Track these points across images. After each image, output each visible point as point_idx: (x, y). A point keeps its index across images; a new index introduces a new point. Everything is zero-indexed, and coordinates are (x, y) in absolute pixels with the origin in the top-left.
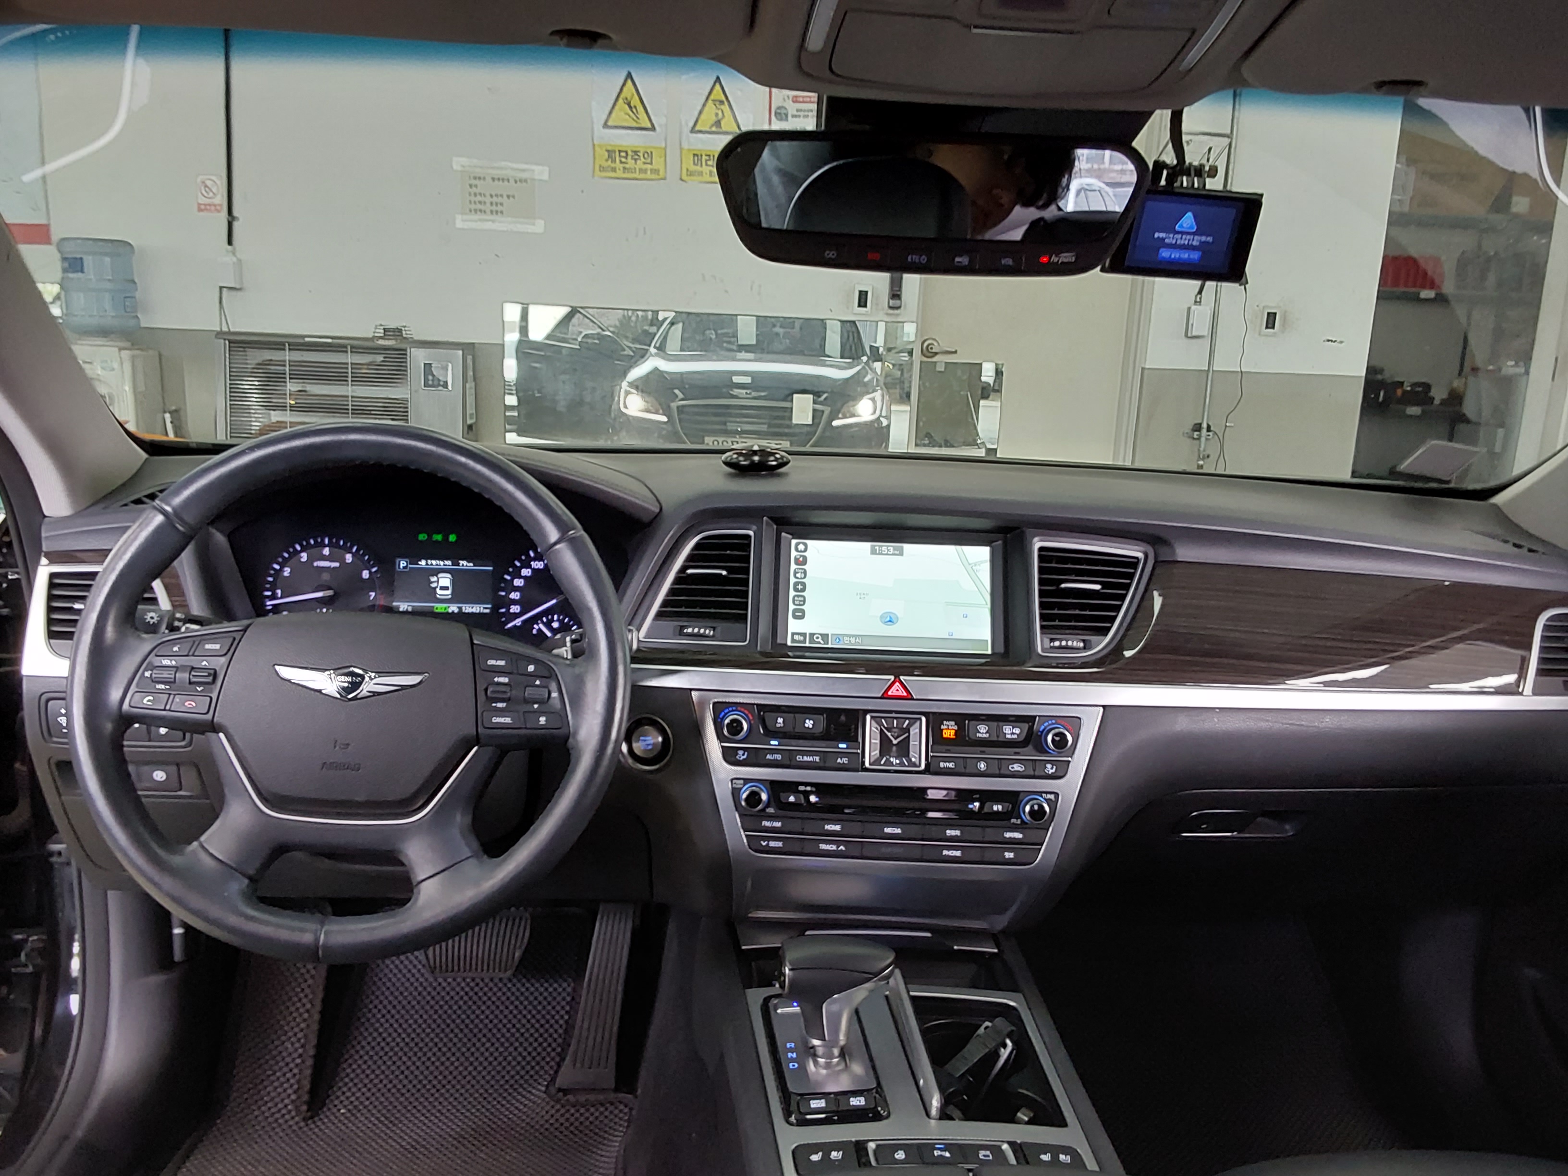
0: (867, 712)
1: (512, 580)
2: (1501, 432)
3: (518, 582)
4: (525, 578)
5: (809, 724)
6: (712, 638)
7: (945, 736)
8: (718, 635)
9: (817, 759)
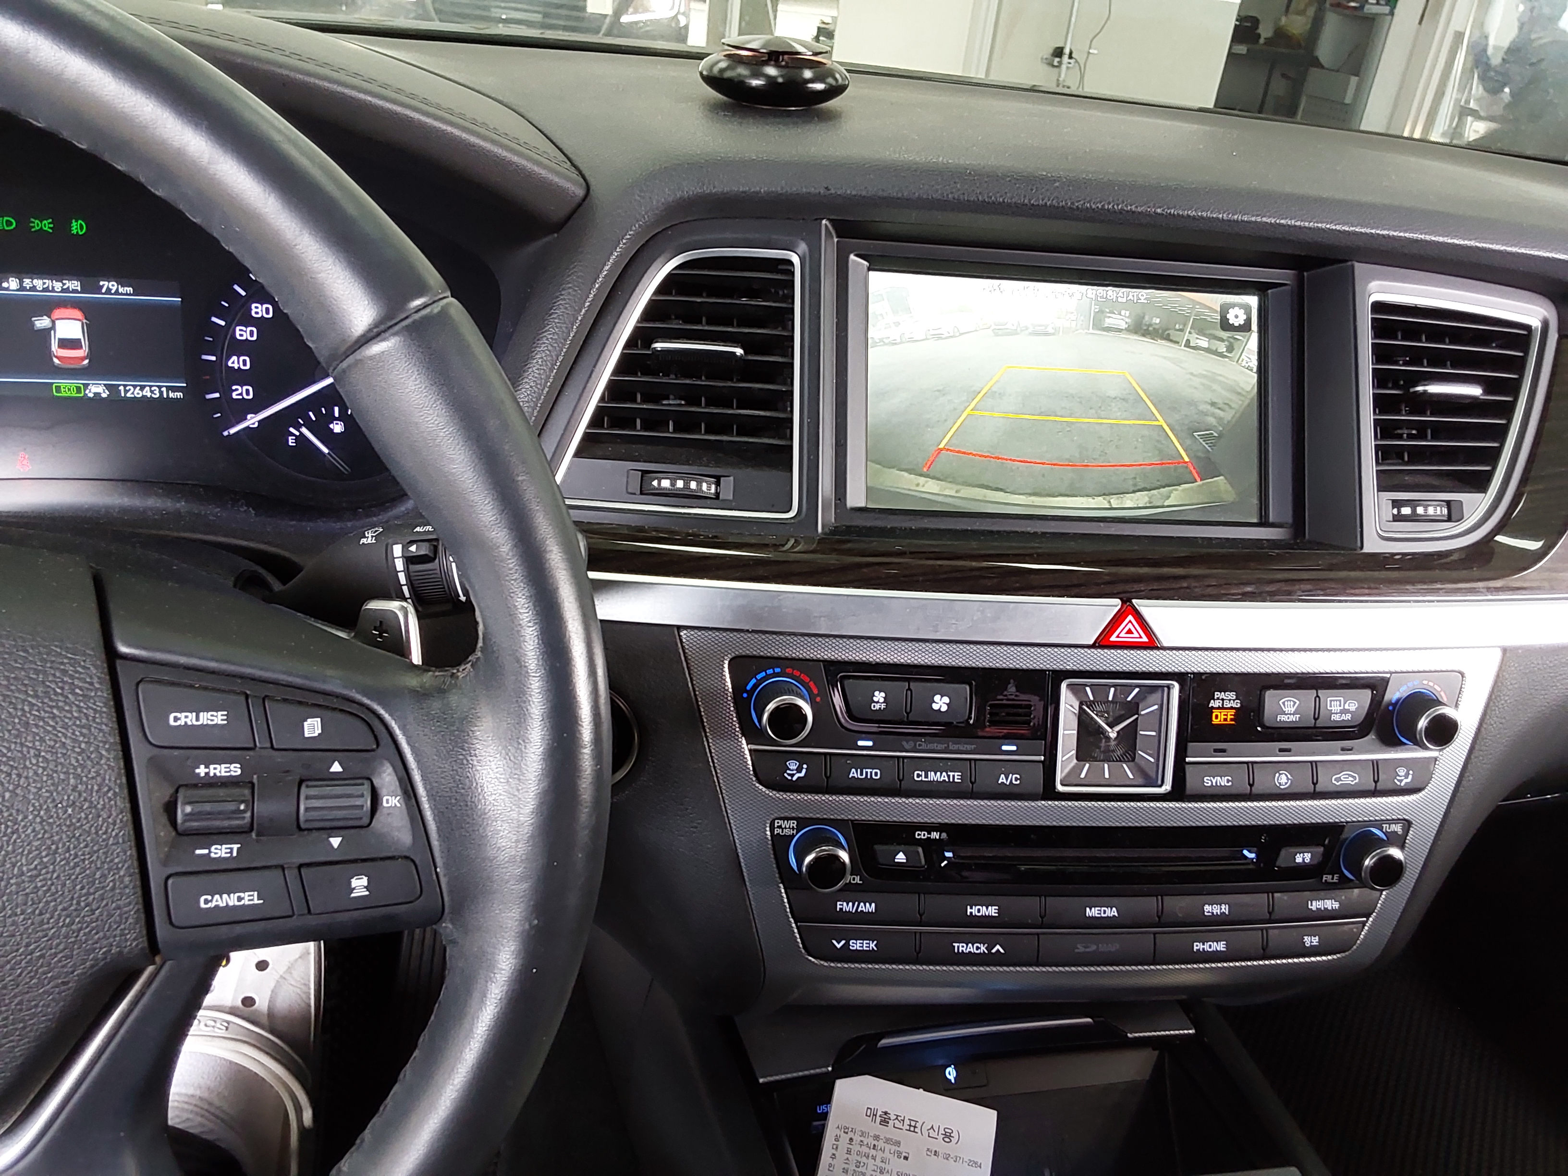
0: (1061, 675)
1: (230, 327)
2: (1354, 80)
3: (244, 333)
4: (258, 323)
5: (941, 703)
6: (715, 500)
7: (1215, 721)
8: (727, 493)
9: (957, 776)
